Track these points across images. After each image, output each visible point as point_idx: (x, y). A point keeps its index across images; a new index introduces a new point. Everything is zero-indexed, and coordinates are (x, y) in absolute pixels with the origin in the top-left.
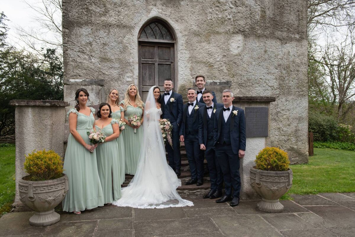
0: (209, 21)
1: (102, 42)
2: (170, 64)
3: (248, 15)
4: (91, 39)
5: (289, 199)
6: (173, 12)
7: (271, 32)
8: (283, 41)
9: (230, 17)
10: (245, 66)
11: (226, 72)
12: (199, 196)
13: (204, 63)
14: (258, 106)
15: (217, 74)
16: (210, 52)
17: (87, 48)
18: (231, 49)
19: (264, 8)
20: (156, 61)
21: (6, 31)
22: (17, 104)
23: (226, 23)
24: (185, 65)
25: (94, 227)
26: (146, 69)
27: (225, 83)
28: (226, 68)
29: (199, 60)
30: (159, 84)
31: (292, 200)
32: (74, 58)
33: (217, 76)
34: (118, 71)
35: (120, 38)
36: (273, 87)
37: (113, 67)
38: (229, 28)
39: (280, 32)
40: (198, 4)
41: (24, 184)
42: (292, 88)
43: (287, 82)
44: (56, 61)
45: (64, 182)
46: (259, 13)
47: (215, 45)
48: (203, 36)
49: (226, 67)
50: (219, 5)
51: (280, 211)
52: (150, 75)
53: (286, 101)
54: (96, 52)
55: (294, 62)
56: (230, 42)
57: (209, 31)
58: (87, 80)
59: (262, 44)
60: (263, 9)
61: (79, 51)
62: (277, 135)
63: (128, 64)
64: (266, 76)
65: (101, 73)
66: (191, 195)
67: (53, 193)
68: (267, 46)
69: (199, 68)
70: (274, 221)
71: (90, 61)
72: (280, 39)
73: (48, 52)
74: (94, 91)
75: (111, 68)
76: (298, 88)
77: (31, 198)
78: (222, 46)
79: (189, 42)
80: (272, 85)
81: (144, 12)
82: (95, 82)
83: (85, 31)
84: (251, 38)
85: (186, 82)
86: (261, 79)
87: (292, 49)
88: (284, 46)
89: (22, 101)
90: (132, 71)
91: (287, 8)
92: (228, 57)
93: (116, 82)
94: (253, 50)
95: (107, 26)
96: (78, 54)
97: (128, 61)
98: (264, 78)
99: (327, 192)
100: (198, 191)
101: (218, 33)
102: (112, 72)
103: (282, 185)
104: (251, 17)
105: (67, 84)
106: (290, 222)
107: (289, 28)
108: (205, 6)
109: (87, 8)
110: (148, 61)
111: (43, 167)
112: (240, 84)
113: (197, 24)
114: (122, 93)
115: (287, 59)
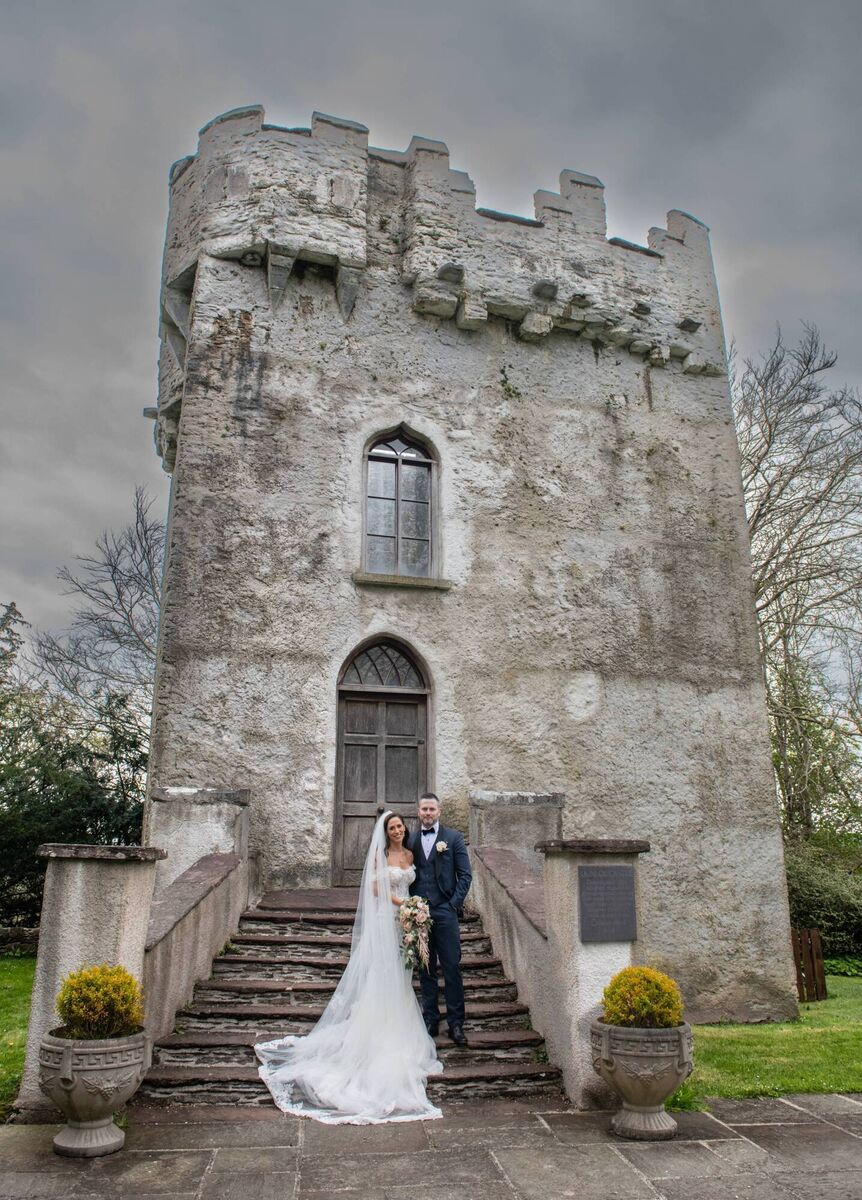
0: (513, 640)
1: (251, 693)
2: (416, 748)
3: (609, 626)
4: (225, 688)
5: (700, 1108)
6: (424, 621)
7: (669, 664)
8: (703, 686)
9: (565, 630)
10: (608, 750)
11: (561, 765)
12: (472, 1099)
13: (502, 743)
14: (607, 863)
15: (535, 771)
16: (515, 718)
17: (215, 709)
18: (571, 709)
19: (646, 610)
20: (380, 739)
21: (13, 649)
22: (53, 855)
23: (554, 646)
24: (454, 750)
25: (205, 1164)
26: (356, 759)
27: (548, 799)
28: (559, 756)
29: (487, 735)
30: (386, 798)
31: (707, 1111)
32: (181, 734)
33: (537, 778)
34: (285, 764)
35: (296, 684)
36: (685, 803)
37: (273, 755)
38: (564, 656)
39: (690, 666)
40: (486, 601)
41: (54, 1047)
42: (735, 806)
43: (721, 790)
44: (127, 725)
45: (143, 1047)
46: (636, 619)
47: (529, 699)
48: (500, 676)
49: (557, 753)
50: (535, 603)
51: (667, 1137)
52: (365, 775)
53: (724, 841)
54: (236, 718)
55: (734, 739)
56: (566, 690)
57: (514, 664)
58: (208, 790)
59: (648, 696)
60: (644, 612)
61: (194, 717)
62: (706, 936)
63: (312, 747)
64: (665, 776)
65: (242, 770)
66: (451, 1097)
67: (115, 1071)
68: (661, 700)
69: (489, 756)
70: (645, 1158)
71: (218, 740)
72: (694, 683)
73: (109, 703)
74: (224, 819)
75: (270, 757)
76: (751, 806)
77: (66, 1081)
78: (546, 701)
79: (463, 693)
80: (683, 799)
81: (355, 622)
82: (227, 795)
83: (213, 667)
84: (620, 681)
85: (455, 794)
86: (651, 783)
87: (728, 707)
88: (705, 698)
89: (65, 847)
90: (319, 764)
91: (704, 608)
92: (563, 730)
93: (278, 794)
94: (626, 711)
95: (266, 656)
96: (192, 724)
97: (311, 740)
98: (659, 781)
99: (808, 1091)
100: (468, 1087)
101: (535, 669)
102: (270, 766)
103: (664, 1065)
104: (616, 630)
105: (161, 801)
106: (681, 1162)
107: (713, 654)
108: (502, 607)
109: (222, 617)
110: (361, 738)
111: (99, 1007)
112: (595, 796)
113: (483, 648)
114: (293, 822)
115: (715, 733)
